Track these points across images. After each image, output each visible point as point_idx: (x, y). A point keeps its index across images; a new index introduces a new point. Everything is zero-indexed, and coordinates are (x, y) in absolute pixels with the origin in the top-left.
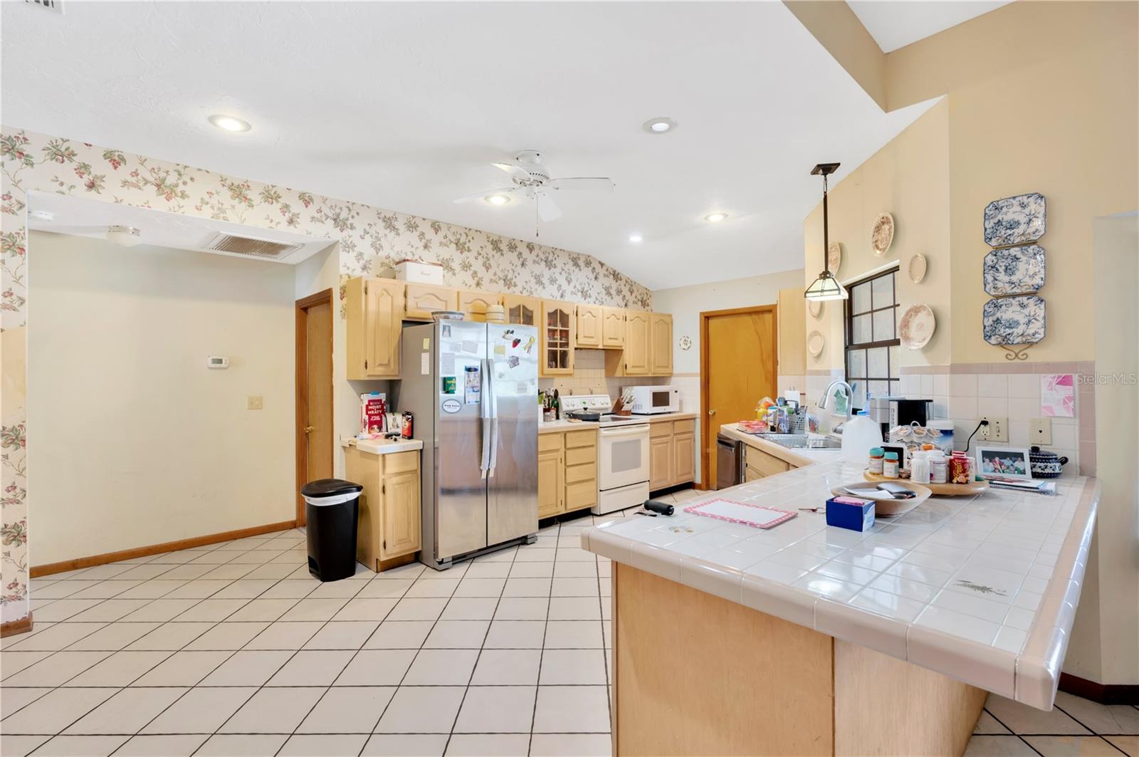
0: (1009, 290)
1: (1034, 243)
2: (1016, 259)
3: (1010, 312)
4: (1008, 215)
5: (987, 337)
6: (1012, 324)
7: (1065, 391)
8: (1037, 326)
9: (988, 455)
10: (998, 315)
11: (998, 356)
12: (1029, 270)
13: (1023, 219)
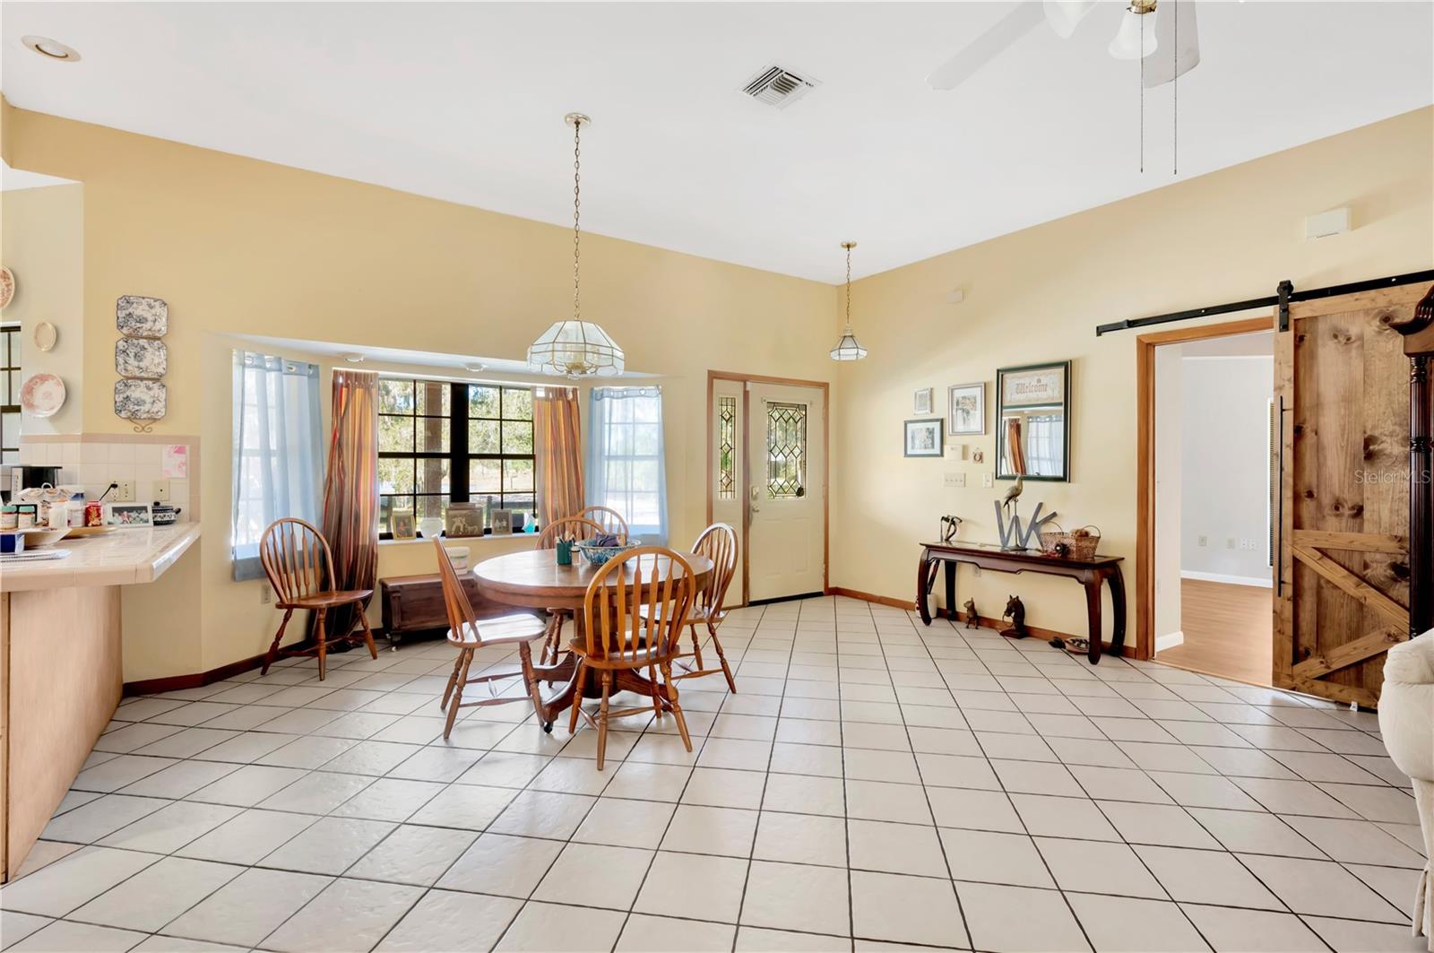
0: (137, 373)
1: (159, 339)
2: (144, 348)
3: (138, 392)
4: (139, 310)
5: (118, 411)
6: (139, 403)
7: (181, 458)
8: (159, 406)
9: (118, 511)
10: (128, 393)
11: (128, 428)
12: (154, 360)
13: (151, 318)
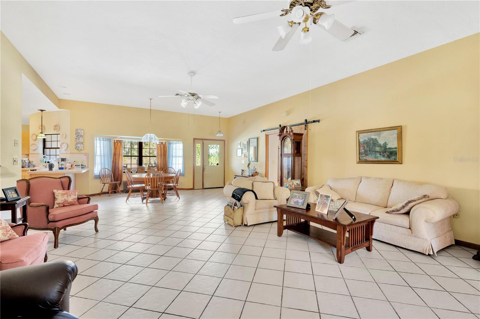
0: (79, 142)
1: (82, 136)
2: (79, 138)
3: (79, 145)
4: (79, 131)
5: (75, 149)
6: (79, 147)
7: (85, 157)
8: (82, 148)
9: (76, 165)
10: (77, 146)
11: (77, 152)
12: (81, 140)
13: (81, 132)
